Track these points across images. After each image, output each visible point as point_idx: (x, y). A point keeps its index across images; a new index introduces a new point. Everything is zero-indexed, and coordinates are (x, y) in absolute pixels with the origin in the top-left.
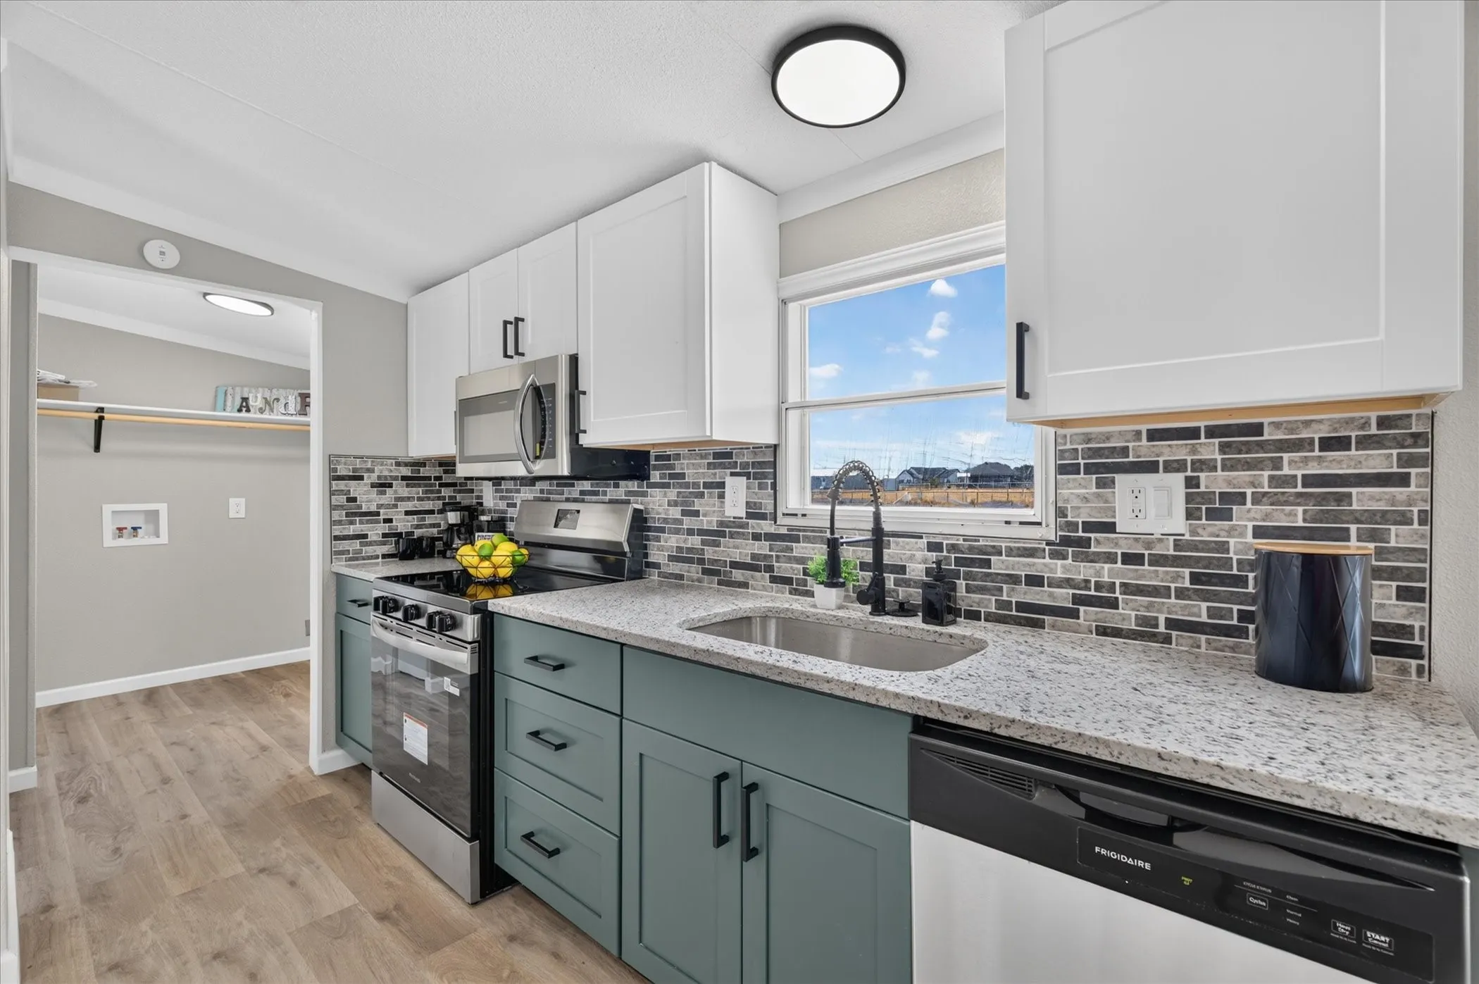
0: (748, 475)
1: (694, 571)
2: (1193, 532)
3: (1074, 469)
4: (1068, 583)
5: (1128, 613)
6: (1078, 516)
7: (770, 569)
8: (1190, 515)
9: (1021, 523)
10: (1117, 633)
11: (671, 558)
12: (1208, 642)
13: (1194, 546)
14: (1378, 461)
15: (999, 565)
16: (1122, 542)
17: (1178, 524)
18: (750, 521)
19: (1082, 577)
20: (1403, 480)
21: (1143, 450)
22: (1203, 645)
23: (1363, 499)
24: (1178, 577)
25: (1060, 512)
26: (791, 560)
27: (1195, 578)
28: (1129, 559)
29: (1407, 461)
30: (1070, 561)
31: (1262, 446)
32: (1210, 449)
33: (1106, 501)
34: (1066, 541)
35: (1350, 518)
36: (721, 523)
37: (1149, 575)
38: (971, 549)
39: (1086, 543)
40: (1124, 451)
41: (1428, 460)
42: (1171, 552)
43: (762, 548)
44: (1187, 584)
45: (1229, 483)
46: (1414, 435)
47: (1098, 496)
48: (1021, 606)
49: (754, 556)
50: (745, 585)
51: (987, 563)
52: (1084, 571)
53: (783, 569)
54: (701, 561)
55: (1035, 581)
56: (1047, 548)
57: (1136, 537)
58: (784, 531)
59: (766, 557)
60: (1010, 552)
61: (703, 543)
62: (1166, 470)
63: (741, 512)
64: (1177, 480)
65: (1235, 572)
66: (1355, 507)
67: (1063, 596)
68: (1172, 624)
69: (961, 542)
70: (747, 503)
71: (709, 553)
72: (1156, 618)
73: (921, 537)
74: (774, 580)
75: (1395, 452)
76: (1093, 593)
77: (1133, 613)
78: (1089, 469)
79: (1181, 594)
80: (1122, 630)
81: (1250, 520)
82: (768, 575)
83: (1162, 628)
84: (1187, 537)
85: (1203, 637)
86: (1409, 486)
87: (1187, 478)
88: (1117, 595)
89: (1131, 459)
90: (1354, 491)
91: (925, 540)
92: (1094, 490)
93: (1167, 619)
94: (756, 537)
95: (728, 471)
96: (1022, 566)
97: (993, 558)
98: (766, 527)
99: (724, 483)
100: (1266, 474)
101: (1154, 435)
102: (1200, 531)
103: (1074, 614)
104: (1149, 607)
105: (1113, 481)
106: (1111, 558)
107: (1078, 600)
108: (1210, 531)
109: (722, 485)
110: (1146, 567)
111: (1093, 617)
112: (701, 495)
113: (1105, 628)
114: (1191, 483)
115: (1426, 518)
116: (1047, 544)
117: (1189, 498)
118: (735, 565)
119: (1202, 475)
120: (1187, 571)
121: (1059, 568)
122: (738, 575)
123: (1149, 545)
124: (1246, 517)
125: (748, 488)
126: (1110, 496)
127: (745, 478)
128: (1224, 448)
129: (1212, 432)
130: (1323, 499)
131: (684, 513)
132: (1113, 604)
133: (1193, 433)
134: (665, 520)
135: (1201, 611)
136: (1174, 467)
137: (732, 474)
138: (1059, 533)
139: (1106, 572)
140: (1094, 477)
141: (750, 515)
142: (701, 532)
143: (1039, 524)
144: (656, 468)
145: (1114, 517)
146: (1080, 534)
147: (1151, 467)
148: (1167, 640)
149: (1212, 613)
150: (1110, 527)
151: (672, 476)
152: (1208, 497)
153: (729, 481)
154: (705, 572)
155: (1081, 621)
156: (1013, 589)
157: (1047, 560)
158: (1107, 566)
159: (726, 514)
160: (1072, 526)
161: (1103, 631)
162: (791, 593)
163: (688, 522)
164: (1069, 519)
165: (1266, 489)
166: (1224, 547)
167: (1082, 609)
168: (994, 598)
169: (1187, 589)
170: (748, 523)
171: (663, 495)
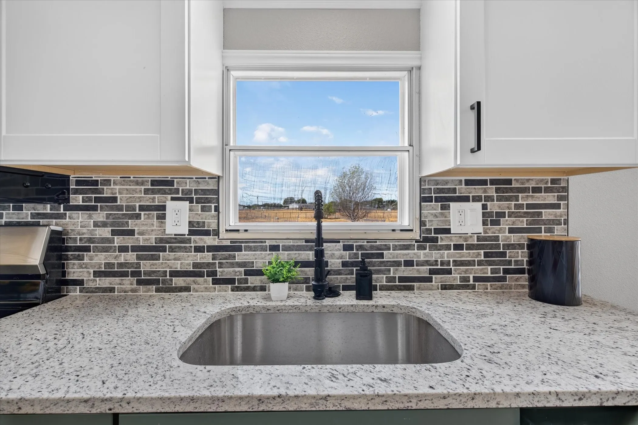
0: (191, 201)
1: (128, 283)
2: (485, 232)
3: (429, 200)
4: (427, 263)
5: (455, 277)
6: (432, 225)
7: (212, 274)
8: (484, 223)
9: (401, 230)
10: (451, 287)
11: (97, 274)
12: (491, 286)
13: (485, 239)
14: (551, 198)
15: (388, 255)
16: (454, 239)
17: (480, 229)
18: (192, 237)
19: (434, 259)
20: (558, 206)
21: (463, 190)
22: (489, 288)
23: (547, 214)
24: (479, 254)
25: (422, 223)
26: (232, 265)
27: (486, 255)
28: (458, 247)
29: (560, 198)
30: (428, 250)
31: (512, 190)
32: (491, 190)
33: (446, 217)
34: (426, 240)
35: (542, 223)
36: (161, 240)
37: (466, 255)
38: (372, 248)
39: (435, 240)
40: (454, 191)
41: (566, 198)
42: (476, 242)
43: (207, 258)
44: (482, 258)
45: (499, 207)
46: (563, 188)
47: (442, 214)
48: (401, 279)
49: (195, 265)
50: (187, 289)
51: (381, 256)
52: (435, 255)
53: (223, 272)
54: (134, 274)
55: (409, 263)
56: (416, 244)
57: (460, 235)
58: (228, 243)
59: (208, 264)
60: (395, 248)
61: (139, 258)
62: (473, 201)
63: (184, 230)
64: (479, 205)
65: (501, 250)
66: (543, 218)
67: (424, 271)
68: (476, 279)
69: (365, 243)
70: (190, 222)
71: (146, 266)
72: (469, 277)
73: (339, 242)
74: (216, 282)
75: (556, 194)
76: (439, 267)
77: (458, 276)
78: (437, 200)
79: (480, 263)
80: (453, 285)
81: (507, 225)
82: (211, 278)
83: (471, 282)
84: (482, 234)
85: (489, 284)
86: (560, 209)
87: (483, 205)
88: (451, 267)
89: (457, 195)
90: (543, 211)
91: (341, 244)
92: (440, 211)
93: (474, 277)
94: (199, 249)
95: (169, 197)
96: (402, 255)
97: (385, 252)
98: (210, 241)
99: (165, 206)
100: (513, 203)
101: (468, 183)
102: (488, 231)
103: (430, 280)
104: (466, 271)
105: (449, 207)
106: (448, 247)
107: (432, 272)
108: (492, 231)
109: (163, 208)
110: (465, 251)
111: (440, 281)
112: (138, 217)
113: (445, 285)
114: (484, 207)
115: (566, 222)
116: (416, 242)
117: (484, 214)
118: (175, 274)
119: (489, 203)
120: (482, 252)
121: (422, 255)
122: (178, 281)
123: (466, 240)
124: (506, 223)
125: (190, 210)
126: (447, 214)
127: (188, 202)
128: (497, 190)
129: (493, 182)
130: (533, 215)
131: (114, 233)
132: (449, 272)
133: (483, 182)
134: (90, 240)
135: (488, 271)
136: (477, 199)
137: (173, 199)
138: (422, 235)
139: (448, 255)
140: (440, 204)
141: (191, 232)
142: (135, 249)
143: (412, 230)
144: (76, 192)
145: (450, 225)
146: (433, 235)
147: (465, 199)
148: (473, 287)
149: (493, 271)
150: (447, 231)
151: (97, 200)
152: (490, 214)
153: (171, 205)
154: (139, 282)
155: (433, 283)
156: (397, 270)
157: (416, 251)
158: (446, 252)
159: (167, 233)
160: (429, 231)
161: (444, 287)
162: (232, 290)
163: (118, 241)
164: (427, 227)
165: (513, 210)
166: (497, 238)
167: (434, 276)
168: (385, 276)
169: (483, 260)
170: (190, 239)
171: (86, 216)
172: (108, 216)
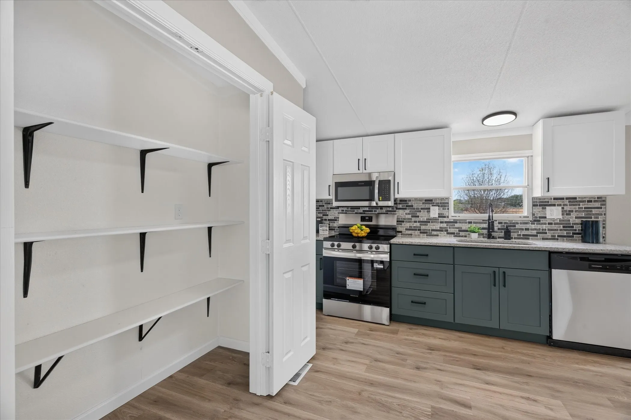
0: (439, 206)
1: (417, 232)
2: (563, 218)
3: (537, 205)
4: (535, 229)
5: (549, 235)
6: (538, 215)
7: (447, 231)
8: (563, 215)
9: (524, 217)
10: (547, 239)
11: (406, 229)
12: (566, 239)
13: (563, 221)
14: (597, 205)
15: (518, 226)
16: (548, 220)
17: (561, 217)
18: (439, 218)
19: (538, 228)
20: (601, 208)
21: (553, 202)
22: (565, 239)
23: (594, 211)
24: (560, 227)
25: (533, 215)
26: (454, 228)
27: (564, 227)
28: (549, 224)
29: (601, 205)
30: (536, 225)
31: (577, 202)
32: (567, 202)
33: (544, 212)
34: (535, 221)
35: (592, 215)
36: (428, 219)
37: (554, 227)
38: (510, 223)
39: (540, 221)
40: (548, 202)
41: (605, 205)
42: (559, 222)
43: (445, 225)
44: (562, 228)
45: (570, 208)
46: (603, 200)
47: (542, 211)
48: (523, 235)
49: (440, 228)
50: (438, 235)
51: (515, 226)
52: (539, 227)
53: (450, 230)
54: (419, 230)
55: (527, 229)
56: (530, 222)
57: (551, 219)
58: (452, 220)
59: (445, 228)
60: (521, 223)
61: (420, 225)
62: (557, 206)
63: (437, 216)
64: (560, 208)
65: (571, 225)
66: (593, 213)
67: (534, 232)
68: (558, 236)
69: (508, 221)
70: (439, 213)
71: (423, 227)
72: (555, 235)
73: (496, 221)
74: (448, 233)
75: (600, 203)
76: (541, 231)
77: (550, 235)
78: (540, 205)
79: (561, 230)
80: (548, 238)
81: (575, 215)
83: (556, 237)
84: (562, 219)
85: (565, 238)
87: (562, 207)
88: (547, 231)
89: (550, 203)
90: (593, 210)
91: (497, 222)
92: (541, 210)
93: (558, 235)
94: (442, 222)
95: (431, 205)
96: (524, 226)
97: (516, 225)
98: (446, 220)
99: (430, 208)
100: (577, 207)
101: (555, 199)
102: (565, 218)
103: (537, 236)
104: (554, 233)
105: (546, 208)
106: (545, 224)
107: (537, 233)
108: (567, 217)
109: (429, 209)
110: (553, 225)
111: (541, 236)
112: (420, 211)
113: (544, 238)
114: (563, 208)
115: (605, 214)
116: (530, 221)
117: (562, 211)
118: (433, 230)
119: (565, 207)
120: (562, 226)
121: (533, 226)
122: (435, 233)
123: (554, 221)
124: (574, 215)
125: (439, 209)
126: (545, 211)
128: (569, 202)
129: (567, 199)
130: (587, 211)
131: (412, 217)
132: (546, 233)
133: (563, 199)
134: (404, 219)
135: (565, 233)
136: (560, 205)
137: (432, 206)
138: (533, 219)
139: (544, 227)
140: (541, 207)
141: (439, 217)
142: (419, 222)
143: (529, 217)
144: (399, 204)
145: (546, 215)
146: (538, 219)
147: (554, 205)
148: (558, 239)
149: (567, 233)
150: (545, 217)
151: (407, 206)
152: (566, 211)
153: (432, 208)
154: (421, 233)
155: (538, 237)
156: (521, 232)
157: (530, 225)
158: (544, 225)
159: (431, 216)
160: (537, 217)
161: (543, 239)
162: (454, 236)
163: (414, 219)
164: (535, 216)
165: (577, 210)
166: (569, 221)
167: (538, 235)
168: (516, 234)
169: (562, 229)
170: (439, 219)
171: (403, 211)
172: (410, 211)
